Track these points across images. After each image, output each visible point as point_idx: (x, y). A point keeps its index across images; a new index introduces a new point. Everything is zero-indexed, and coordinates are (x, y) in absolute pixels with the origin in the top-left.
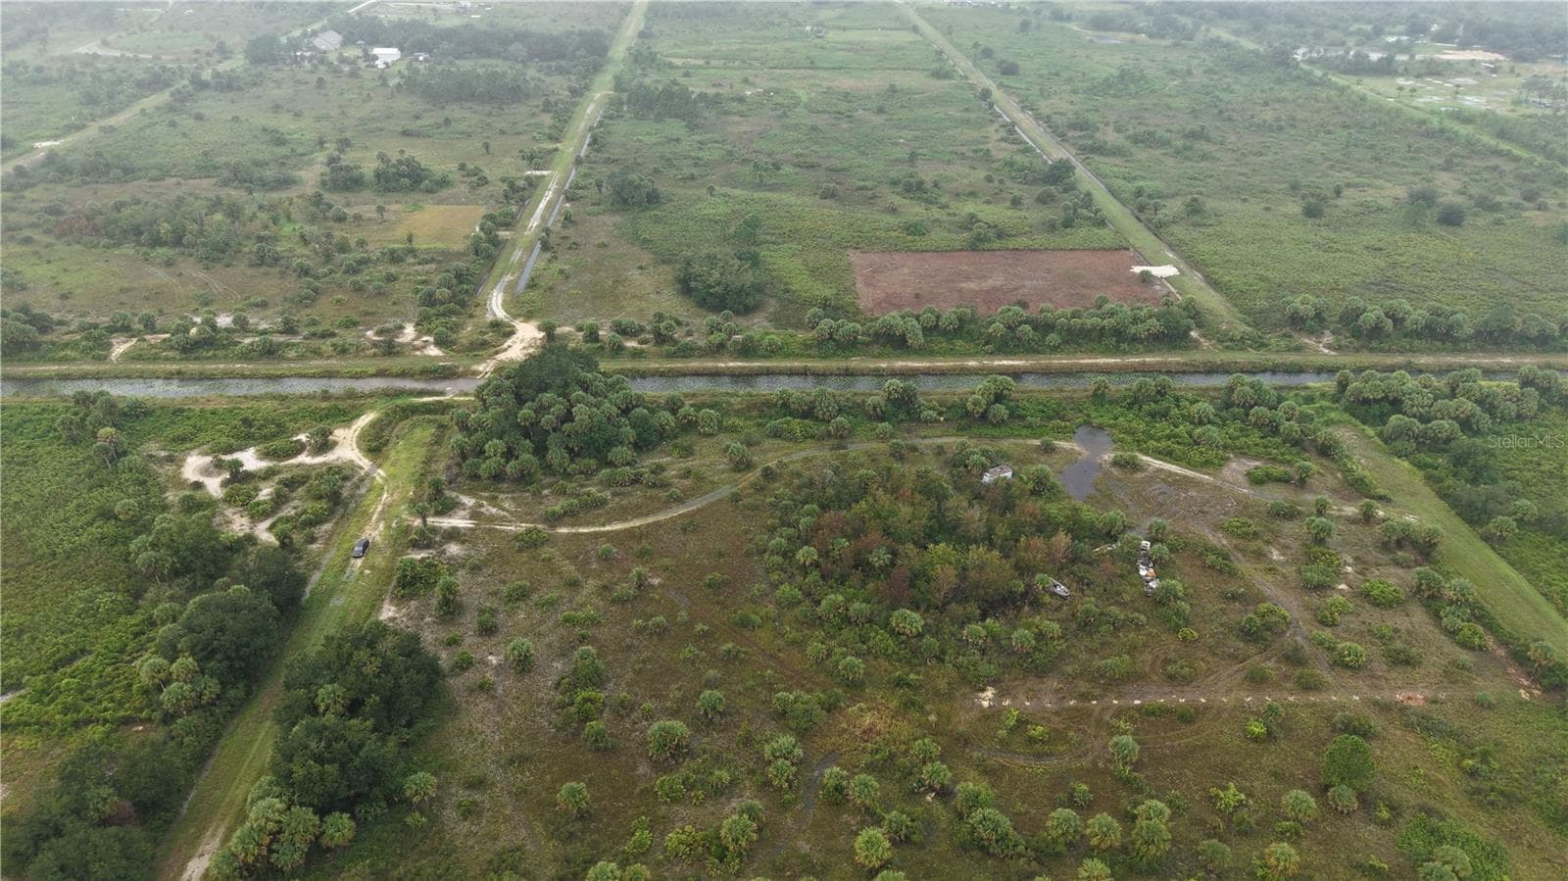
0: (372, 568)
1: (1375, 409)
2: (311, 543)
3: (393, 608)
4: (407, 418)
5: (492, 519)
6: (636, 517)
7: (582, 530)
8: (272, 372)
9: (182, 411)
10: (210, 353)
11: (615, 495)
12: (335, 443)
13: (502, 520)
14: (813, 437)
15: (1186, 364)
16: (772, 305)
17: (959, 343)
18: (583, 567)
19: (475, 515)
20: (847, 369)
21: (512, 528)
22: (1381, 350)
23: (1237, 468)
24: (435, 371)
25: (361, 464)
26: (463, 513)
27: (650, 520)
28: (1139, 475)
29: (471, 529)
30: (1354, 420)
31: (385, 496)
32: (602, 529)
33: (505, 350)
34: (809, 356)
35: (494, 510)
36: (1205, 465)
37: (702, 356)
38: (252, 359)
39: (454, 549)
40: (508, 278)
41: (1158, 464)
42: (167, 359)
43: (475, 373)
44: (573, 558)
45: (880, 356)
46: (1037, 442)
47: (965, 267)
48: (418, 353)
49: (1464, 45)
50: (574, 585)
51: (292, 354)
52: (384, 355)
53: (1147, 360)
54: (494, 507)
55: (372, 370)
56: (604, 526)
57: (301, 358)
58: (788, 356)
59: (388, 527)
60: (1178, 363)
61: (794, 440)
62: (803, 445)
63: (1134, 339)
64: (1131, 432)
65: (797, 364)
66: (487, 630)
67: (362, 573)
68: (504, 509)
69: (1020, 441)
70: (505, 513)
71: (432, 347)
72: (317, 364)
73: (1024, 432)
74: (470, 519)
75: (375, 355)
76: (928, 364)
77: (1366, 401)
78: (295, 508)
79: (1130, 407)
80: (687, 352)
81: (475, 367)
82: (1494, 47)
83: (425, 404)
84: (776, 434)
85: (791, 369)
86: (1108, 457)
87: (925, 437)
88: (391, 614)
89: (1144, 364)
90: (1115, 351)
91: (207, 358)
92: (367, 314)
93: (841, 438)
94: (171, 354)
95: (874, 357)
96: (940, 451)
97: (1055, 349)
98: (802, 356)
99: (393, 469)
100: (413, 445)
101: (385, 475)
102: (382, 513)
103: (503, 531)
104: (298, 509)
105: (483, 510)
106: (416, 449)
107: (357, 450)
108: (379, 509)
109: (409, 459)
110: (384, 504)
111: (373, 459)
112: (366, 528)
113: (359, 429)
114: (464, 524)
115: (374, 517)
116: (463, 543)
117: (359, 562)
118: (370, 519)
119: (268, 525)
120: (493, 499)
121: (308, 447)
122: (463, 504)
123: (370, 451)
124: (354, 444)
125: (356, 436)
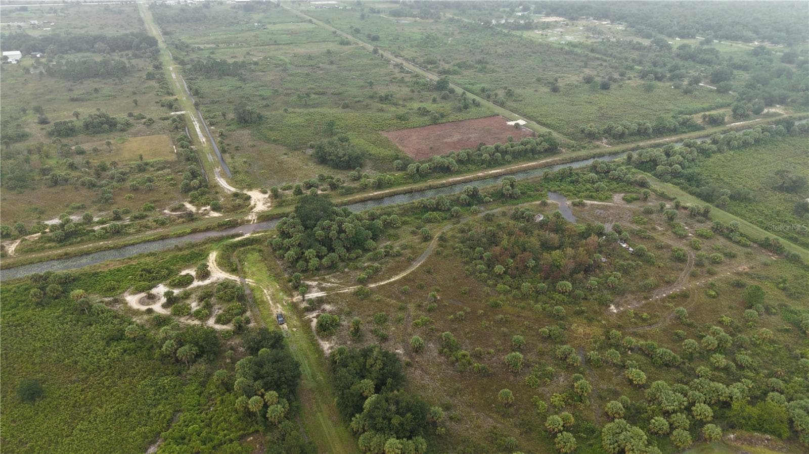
0: (295, 327)
1: (648, 166)
2: (249, 323)
3: (327, 343)
4: (234, 251)
5: (332, 289)
6: (401, 271)
7: (381, 283)
8: (127, 242)
10: (79, 239)
11: (381, 264)
12: (210, 271)
13: (337, 287)
14: (446, 219)
15: (563, 160)
16: (369, 164)
17: (470, 166)
19: (322, 289)
21: (347, 290)
22: (626, 142)
23: (618, 198)
24: (226, 224)
25: (233, 279)
26: (316, 289)
27: (409, 271)
28: (586, 208)
29: (327, 296)
30: (642, 171)
31: (265, 291)
32: (390, 281)
33: (254, 206)
34: (409, 183)
36: (607, 199)
37: (358, 192)
38: (108, 238)
40: (217, 170)
41: (588, 202)
42: (50, 248)
43: (249, 221)
45: (440, 178)
46: (538, 202)
47: (439, 133)
48: (207, 217)
49: (548, 15)
51: (132, 230)
52: (189, 221)
55: (188, 231)
57: (138, 232)
58: (399, 184)
59: (283, 305)
60: (560, 160)
61: (439, 222)
62: (444, 224)
63: (540, 153)
64: (569, 191)
65: (405, 188)
67: (292, 331)
69: (530, 203)
70: (336, 285)
71: (212, 212)
73: (530, 199)
74: (322, 291)
75: (183, 222)
76: (463, 178)
77: (643, 163)
78: (220, 309)
79: (561, 181)
80: (349, 192)
81: (246, 218)
82: (559, 15)
83: (239, 241)
84: (429, 221)
85: (405, 190)
86: (569, 203)
87: (492, 209)
88: (328, 346)
89: (547, 163)
90: (534, 159)
91: (79, 242)
92: (155, 201)
93: (456, 217)
94: (52, 244)
95: (437, 178)
96: (504, 214)
97: (509, 162)
98: (405, 184)
99: (255, 277)
100: (254, 263)
101: (253, 281)
102: (272, 299)
103: (344, 293)
104: (223, 309)
105: (324, 285)
106: (258, 265)
107: (224, 272)
108: (269, 298)
109: (259, 270)
110: (269, 295)
111: (237, 275)
112: (272, 308)
113: (214, 261)
114: (321, 294)
115: (270, 302)
116: (329, 303)
117: (285, 326)
118: (270, 304)
119: (214, 321)
120: (324, 279)
121: (194, 277)
122: (311, 285)
123: (234, 271)
124: (219, 270)
125: (215, 265)
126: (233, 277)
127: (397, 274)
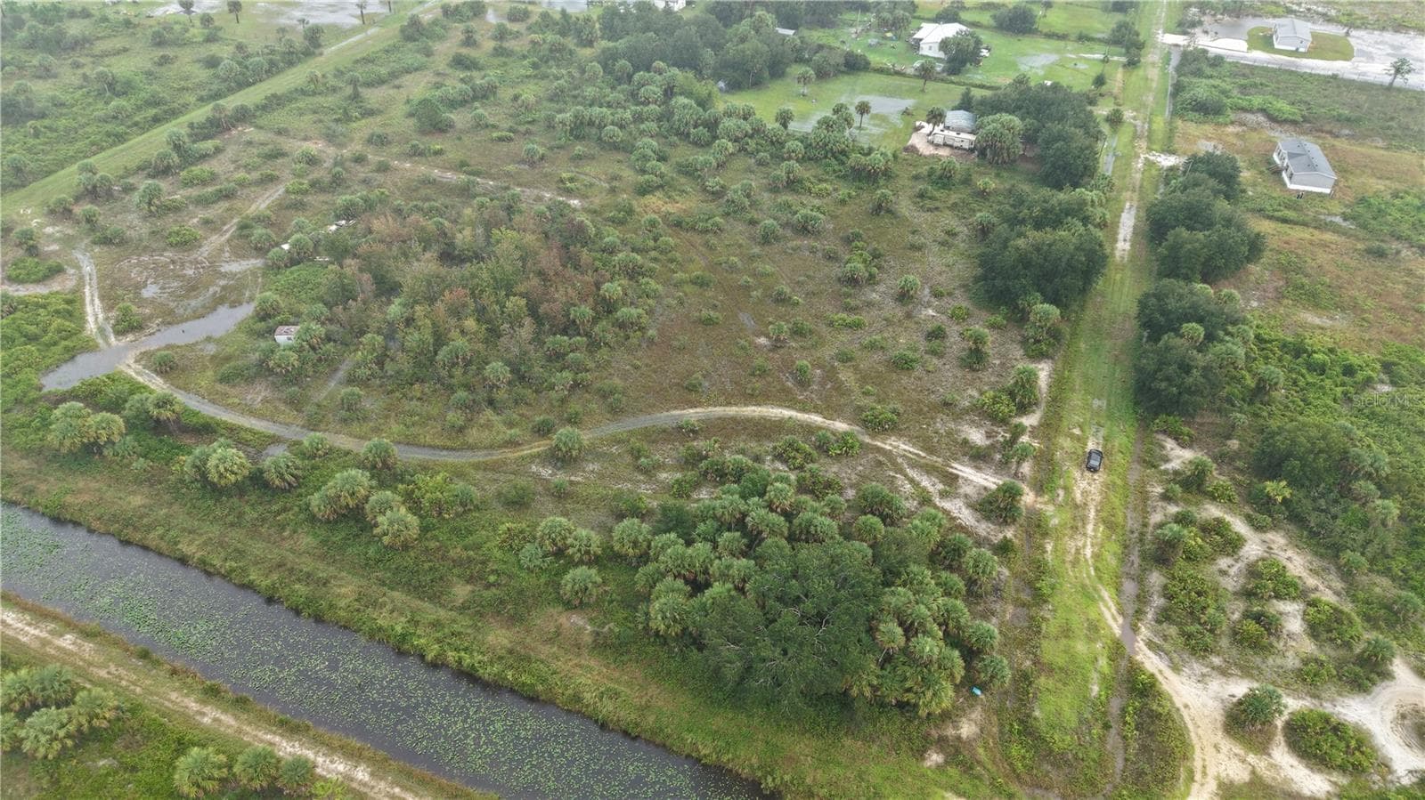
0: (1072, 436)
5: (929, 470)
7: (816, 419)
13: (913, 465)
18: (830, 374)
19: (951, 480)
21: (903, 446)
25: (1155, 659)
26: (968, 490)
27: (732, 411)
29: (955, 459)
31: (1088, 552)
35: (925, 482)
39: (977, 437)
44: (839, 388)
50: (845, 358)
54: (924, 489)
59: (1068, 489)
66: (937, 334)
67: (1083, 431)
68: (912, 481)
70: (911, 473)
74: (957, 477)
78: (1223, 573)
88: (1036, 370)
99: (1093, 616)
100: (1069, 673)
101: (1103, 609)
102: (1084, 520)
103: (914, 445)
104: (1214, 568)
105: (941, 486)
106: (1060, 661)
107: (1179, 704)
108: (1090, 527)
109: (1067, 632)
110: (1085, 535)
111: (1134, 669)
112: (1098, 498)
113: (1198, 777)
114: (965, 471)
115: (1092, 514)
116: (965, 442)
117: (1091, 446)
118: (1097, 511)
119: (1246, 548)
120: (926, 500)
121: (1280, 738)
122: (969, 506)
123: (1141, 689)
124: (1191, 726)
125: (1198, 754)
126: (1152, 663)
127: (763, 418)
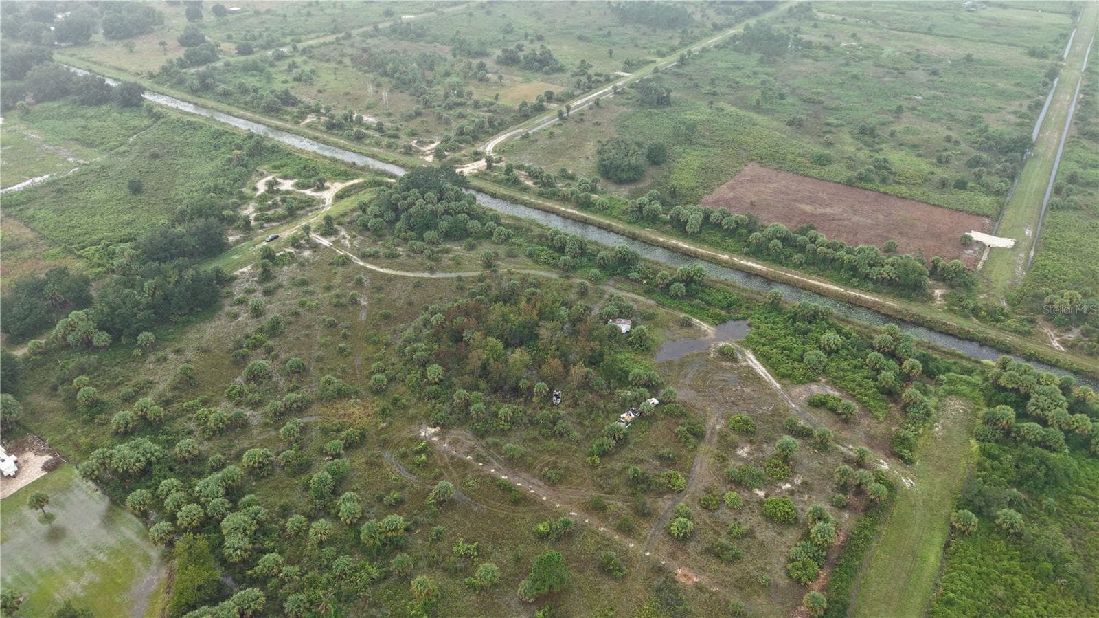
1: (1001, 395)
3: (249, 269)
4: (373, 186)
5: (340, 246)
8: (349, 147)
9: (290, 154)
11: (407, 255)
12: (328, 188)
13: (344, 248)
14: (549, 264)
15: (896, 310)
16: (642, 185)
17: (729, 240)
18: (344, 283)
19: (336, 241)
20: (634, 234)
21: (342, 253)
23: (813, 390)
25: (326, 201)
26: (333, 238)
27: (405, 274)
28: (727, 364)
29: (326, 247)
31: (314, 219)
32: (379, 270)
33: (464, 168)
34: (620, 219)
35: (347, 242)
37: (559, 201)
38: (350, 139)
39: (307, 253)
40: (520, 131)
41: (754, 362)
44: (345, 277)
45: (666, 233)
46: (682, 316)
48: (421, 157)
50: (328, 289)
52: (406, 153)
53: (863, 296)
54: (349, 240)
55: (391, 160)
56: (382, 268)
57: (369, 144)
58: (605, 214)
59: (296, 233)
61: (536, 262)
62: (539, 267)
63: (866, 277)
65: (608, 222)
66: (269, 293)
68: (351, 243)
69: (675, 312)
70: (349, 246)
71: (431, 156)
72: (375, 150)
74: (332, 242)
75: (402, 152)
76: (692, 248)
77: (999, 387)
79: (788, 320)
80: (553, 196)
84: (531, 255)
85: (601, 223)
86: (722, 344)
88: (244, 271)
90: (846, 283)
93: (566, 271)
94: (322, 128)
95: (662, 232)
97: (797, 266)
98: (616, 217)
99: (334, 208)
100: (357, 200)
101: (327, 210)
102: (302, 226)
106: (355, 202)
107: (332, 195)
110: (309, 222)
111: (334, 201)
112: (288, 230)
113: (346, 185)
114: (327, 244)
115: (297, 226)
123: (338, 197)
124: (336, 192)
125: (341, 187)
126: (329, 201)
